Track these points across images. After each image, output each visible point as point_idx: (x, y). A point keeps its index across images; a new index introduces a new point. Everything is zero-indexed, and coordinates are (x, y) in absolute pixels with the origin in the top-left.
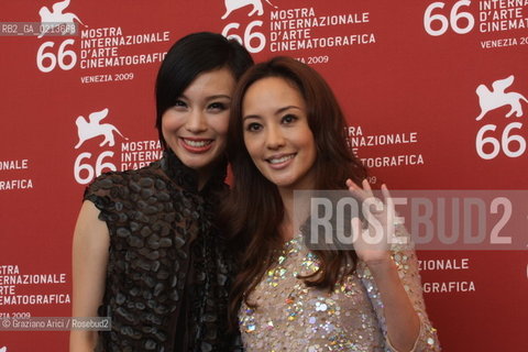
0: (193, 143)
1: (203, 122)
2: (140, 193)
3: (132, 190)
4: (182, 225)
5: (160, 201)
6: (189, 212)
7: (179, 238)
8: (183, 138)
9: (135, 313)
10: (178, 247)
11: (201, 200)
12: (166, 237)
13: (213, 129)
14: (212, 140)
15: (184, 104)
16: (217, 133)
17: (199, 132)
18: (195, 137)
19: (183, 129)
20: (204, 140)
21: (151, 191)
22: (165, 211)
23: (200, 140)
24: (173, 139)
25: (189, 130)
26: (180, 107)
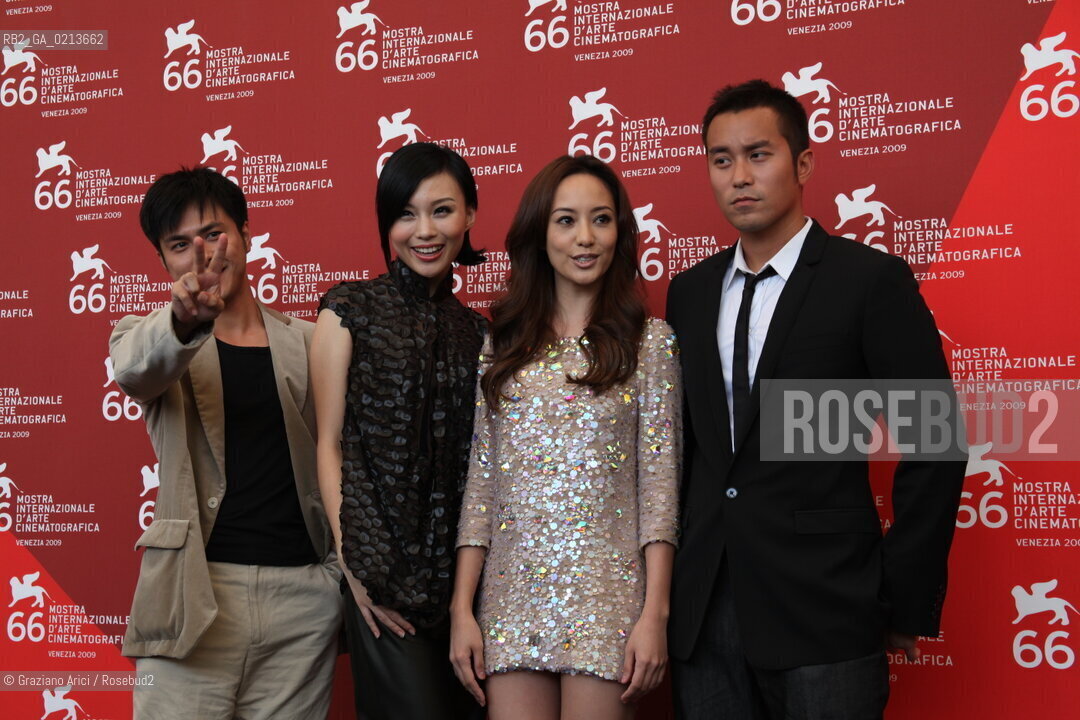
0: (425, 251)
1: (432, 227)
2: (376, 300)
3: (368, 297)
4: (420, 327)
5: (395, 306)
6: (424, 315)
7: (418, 339)
8: (413, 248)
9: (383, 411)
10: (419, 347)
11: (434, 307)
12: (408, 337)
13: (443, 234)
14: (443, 246)
15: (409, 213)
16: (447, 238)
17: (430, 238)
18: (427, 244)
19: (413, 238)
20: (436, 246)
21: (386, 297)
22: (401, 314)
23: (432, 246)
24: (406, 251)
25: (420, 238)
26: (406, 217)
